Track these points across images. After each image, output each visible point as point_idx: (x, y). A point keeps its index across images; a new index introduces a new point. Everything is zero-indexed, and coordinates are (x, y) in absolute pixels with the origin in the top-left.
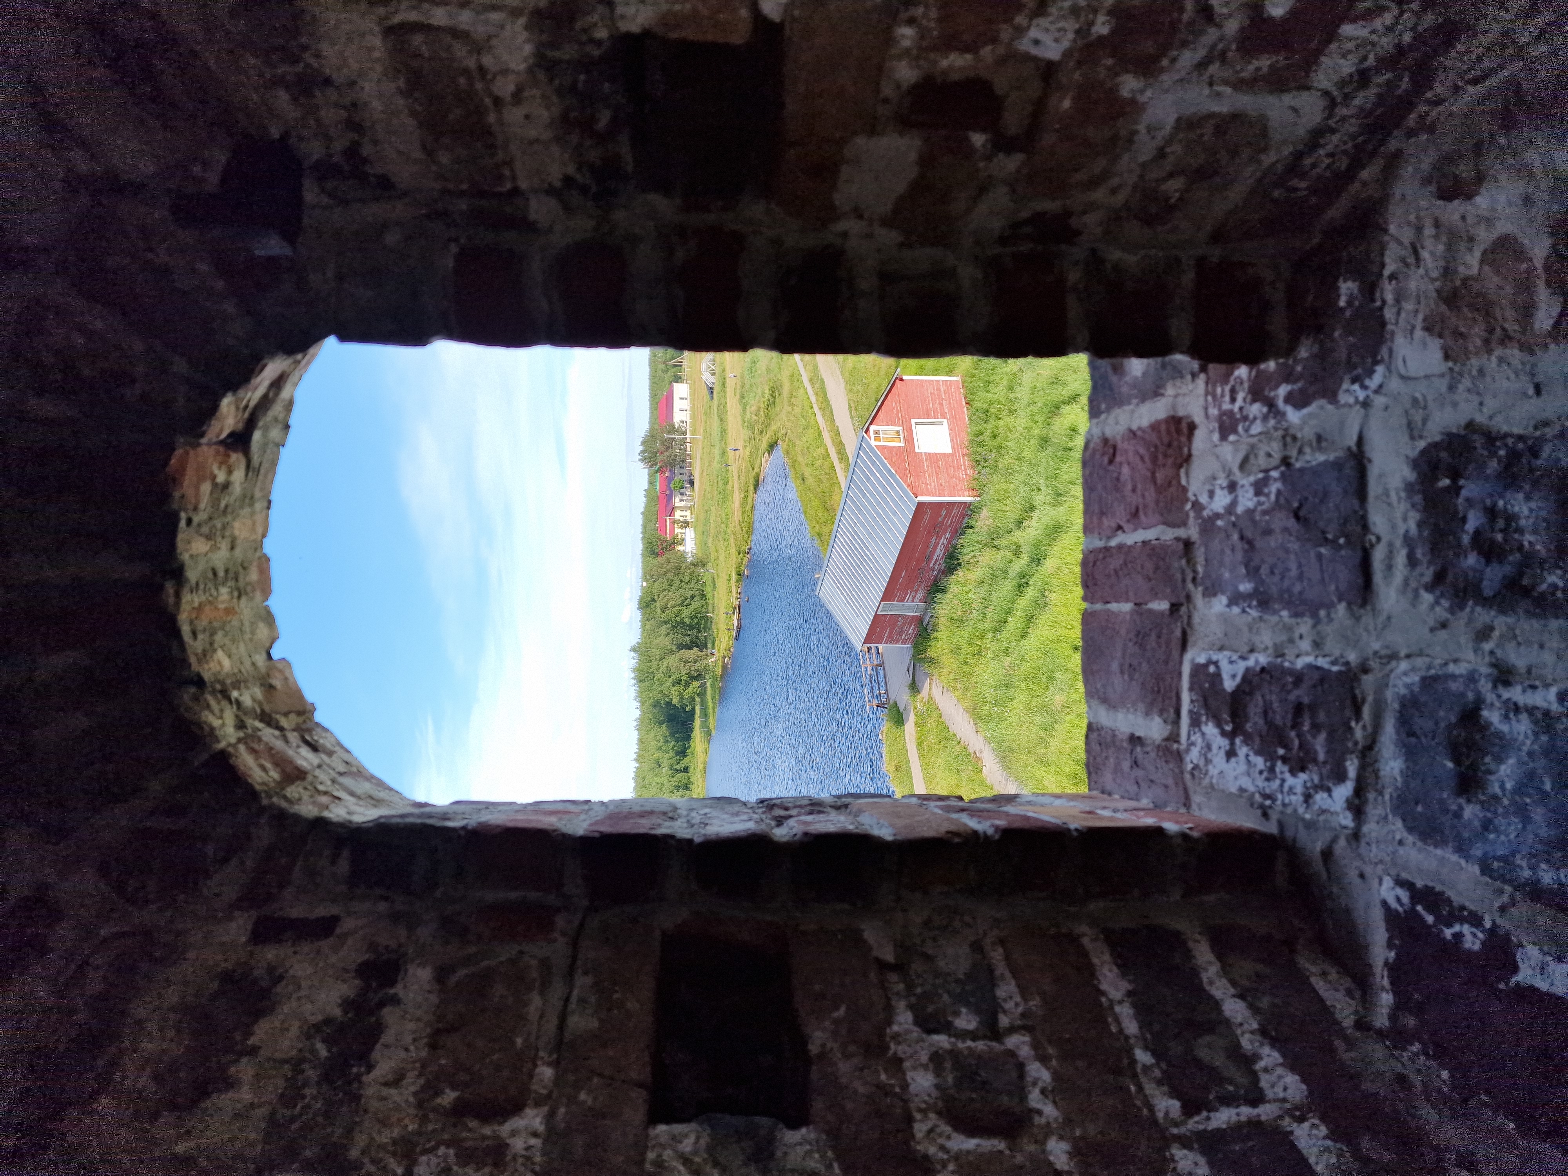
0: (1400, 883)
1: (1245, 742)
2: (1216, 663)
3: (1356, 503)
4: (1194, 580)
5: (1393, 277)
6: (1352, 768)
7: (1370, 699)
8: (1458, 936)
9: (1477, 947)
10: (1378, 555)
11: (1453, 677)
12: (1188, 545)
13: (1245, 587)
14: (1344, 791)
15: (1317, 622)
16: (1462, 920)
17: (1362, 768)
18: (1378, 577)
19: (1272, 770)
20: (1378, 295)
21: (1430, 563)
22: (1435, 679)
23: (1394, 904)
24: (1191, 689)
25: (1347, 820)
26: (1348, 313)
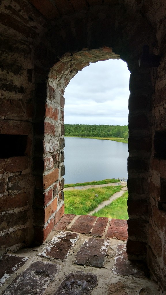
0: (27, 260)
1: (60, 241)
2: (76, 238)
3: (93, 265)
4: (94, 237)
5: (133, 278)
6: (48, 256)
7: (58, 261)
8: (15, 267)
9: (12, 269)
10: (82, 267)
11: (55, 274)
12: (101, 237)
13: (87, 245)
14: (44, 255)
15: (75, 255)
16: (17, 268)
17: (47, 258)
18: (78, 266)
19: (53, 244)
20: (130, 275)
21: (76, 274)
22: (56, 271)
23: (24, 259)
24: (73, 233)
25: (40, 254)
26: (130, 270)
